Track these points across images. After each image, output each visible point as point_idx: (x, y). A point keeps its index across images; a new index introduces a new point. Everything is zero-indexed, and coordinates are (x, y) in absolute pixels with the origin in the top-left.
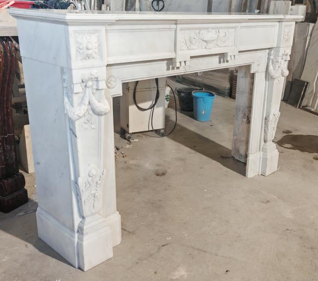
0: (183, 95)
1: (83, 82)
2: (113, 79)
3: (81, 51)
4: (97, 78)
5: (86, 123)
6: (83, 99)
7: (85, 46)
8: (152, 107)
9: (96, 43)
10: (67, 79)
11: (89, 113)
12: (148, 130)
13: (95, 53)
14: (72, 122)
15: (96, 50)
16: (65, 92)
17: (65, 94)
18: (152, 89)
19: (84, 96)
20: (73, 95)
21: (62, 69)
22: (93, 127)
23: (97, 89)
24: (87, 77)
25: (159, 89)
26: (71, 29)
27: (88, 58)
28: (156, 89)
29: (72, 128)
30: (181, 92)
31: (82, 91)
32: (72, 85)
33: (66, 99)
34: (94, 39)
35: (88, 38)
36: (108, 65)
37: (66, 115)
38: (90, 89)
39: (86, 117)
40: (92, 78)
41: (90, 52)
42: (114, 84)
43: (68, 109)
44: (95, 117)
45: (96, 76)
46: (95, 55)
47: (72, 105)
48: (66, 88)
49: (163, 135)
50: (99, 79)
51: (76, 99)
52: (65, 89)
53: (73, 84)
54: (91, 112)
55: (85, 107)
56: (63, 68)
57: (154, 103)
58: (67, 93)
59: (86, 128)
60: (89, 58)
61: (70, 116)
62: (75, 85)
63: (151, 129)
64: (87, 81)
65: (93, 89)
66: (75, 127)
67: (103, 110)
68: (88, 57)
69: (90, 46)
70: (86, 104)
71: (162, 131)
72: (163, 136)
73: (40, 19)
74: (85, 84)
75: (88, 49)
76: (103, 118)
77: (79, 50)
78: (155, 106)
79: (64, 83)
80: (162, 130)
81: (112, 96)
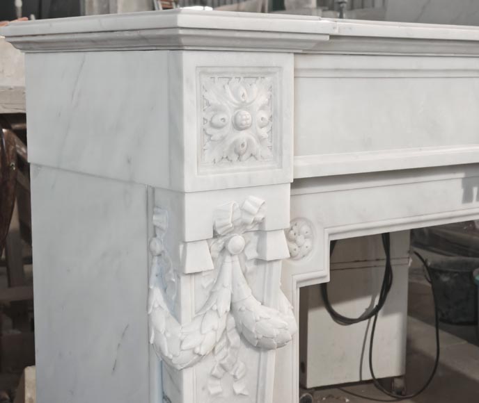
0: (445, 279)
1: (216, 235)
2: (305, 228)
3: (217, 134)
4: (260, 223)
5: (215, 377)
6: (211, 293)
7: (229, 116)
8: (372, 313)
9: (262, 108)
10: (164, 226)
11: (228, 343)
12: (357, 380)
13: (261, 140)
14: (171, 373)
15: (264, 132)
16: (155, 270)
17: (153, 278)
18: (373, 263)
19: (215, 285)
20: (183, 279)
21: (151, 193)
22: (238, 389)
23: (259, 261)
24: (229, 221)
25: (393, 262)
26: (190, 60)
27: (235, 157)
28: (384, 263)
29: (169, 394)
30: (441, 272)
31: (211, 266)
32: (181, 247)
33: (157, 296)
34: (258, 95)
35: (242, 90)
36: (297, 183)
37: (155, 348)
38: (236, 258)
39: (219, 357)
40: (245, 224)
41: (243, 136)
42: (308, 243)
43: (162, 328)
44: (248, 354)
45: (260, 217)
46: (257, 147)
47: (175, 312)
48: (159, 255)
49: (401, 394)
50: (267, 227)
51: (190, 293)
52: (156, 260)
53: (185, 243)
54: (235, 339)
55: (216, 323)
56: (154, 190)
57: (376, 302)
58: (161, 276)
59: (217, 395)
60: (239, 155)
61: (166, 354)
62: (189, 247)
63: (367, 376)
64: (231, 232)
65: (246, 258)
66: (179, 391)
67: (275, 332)
68: (238, 152)
69: (245, 116)
70: (222, 311)
71: (399, 384)
72: (399, 399)
73: (93, 41)
74: (221, 241)
75: (238, 127)
76: (272, 357)
77: (210, 130)
78: (380, 313)
79: (155, 240)
80: (396, 380)
81: (298, 282)
